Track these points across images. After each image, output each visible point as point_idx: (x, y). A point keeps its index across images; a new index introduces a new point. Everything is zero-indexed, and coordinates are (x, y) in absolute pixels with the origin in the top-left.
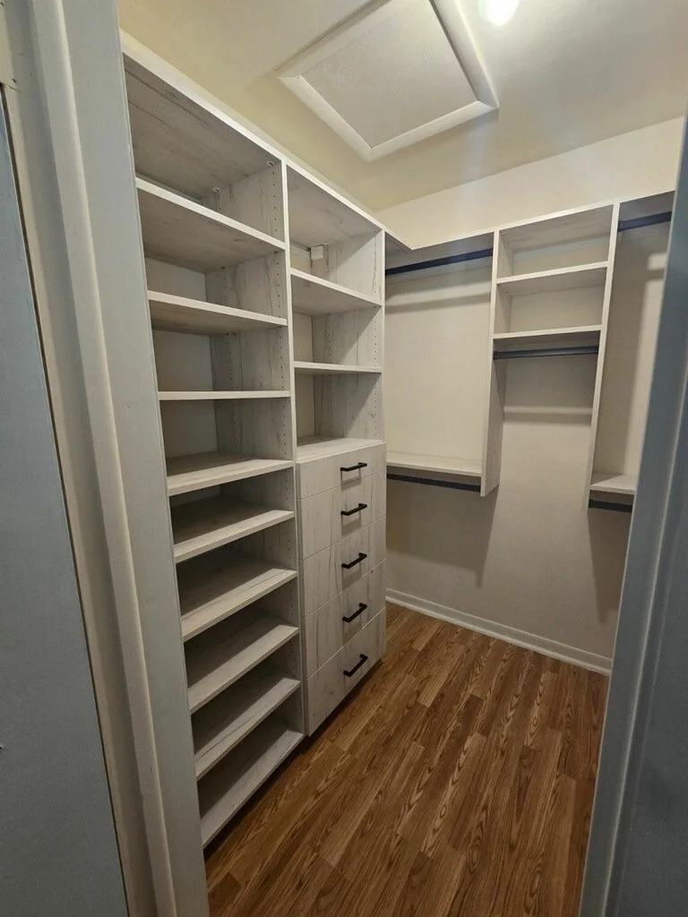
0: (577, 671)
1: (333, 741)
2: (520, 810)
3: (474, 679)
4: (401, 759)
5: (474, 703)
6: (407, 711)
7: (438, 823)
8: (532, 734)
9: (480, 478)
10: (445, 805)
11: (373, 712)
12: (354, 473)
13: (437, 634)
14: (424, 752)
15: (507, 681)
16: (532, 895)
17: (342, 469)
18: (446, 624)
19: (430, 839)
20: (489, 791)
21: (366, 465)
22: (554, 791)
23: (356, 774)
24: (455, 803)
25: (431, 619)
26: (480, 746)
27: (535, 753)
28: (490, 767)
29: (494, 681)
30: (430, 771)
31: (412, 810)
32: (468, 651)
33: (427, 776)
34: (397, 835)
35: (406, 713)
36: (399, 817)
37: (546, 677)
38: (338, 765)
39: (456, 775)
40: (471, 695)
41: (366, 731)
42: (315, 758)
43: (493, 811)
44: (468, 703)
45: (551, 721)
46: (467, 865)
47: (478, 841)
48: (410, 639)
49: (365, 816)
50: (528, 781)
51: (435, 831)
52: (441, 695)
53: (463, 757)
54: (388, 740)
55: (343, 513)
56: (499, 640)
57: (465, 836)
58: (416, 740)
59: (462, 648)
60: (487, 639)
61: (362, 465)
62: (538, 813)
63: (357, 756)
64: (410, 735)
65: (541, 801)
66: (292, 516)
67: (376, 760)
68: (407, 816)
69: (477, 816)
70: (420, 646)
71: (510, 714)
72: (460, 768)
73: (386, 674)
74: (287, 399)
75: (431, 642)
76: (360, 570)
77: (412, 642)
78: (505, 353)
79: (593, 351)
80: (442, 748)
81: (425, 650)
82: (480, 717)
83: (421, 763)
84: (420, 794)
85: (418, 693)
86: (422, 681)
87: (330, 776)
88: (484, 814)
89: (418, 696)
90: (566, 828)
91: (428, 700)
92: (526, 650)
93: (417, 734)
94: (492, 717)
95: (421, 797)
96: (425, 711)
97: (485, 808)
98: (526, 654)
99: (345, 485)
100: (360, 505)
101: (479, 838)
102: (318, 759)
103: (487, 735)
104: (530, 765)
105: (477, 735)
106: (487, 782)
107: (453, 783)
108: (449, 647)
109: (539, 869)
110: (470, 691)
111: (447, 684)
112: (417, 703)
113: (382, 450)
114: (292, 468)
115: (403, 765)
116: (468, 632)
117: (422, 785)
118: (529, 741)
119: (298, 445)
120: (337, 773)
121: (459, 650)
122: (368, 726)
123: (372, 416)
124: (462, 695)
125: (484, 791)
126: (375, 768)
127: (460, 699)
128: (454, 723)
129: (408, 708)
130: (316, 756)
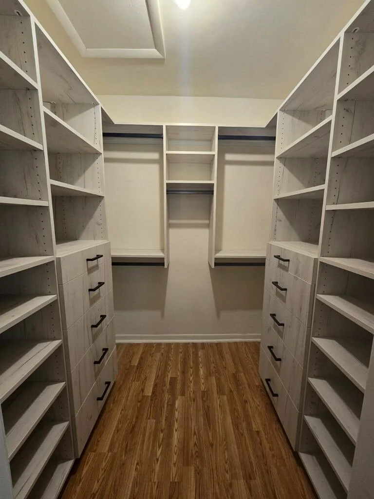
0: (211, 345)
1: (95, 451)
2: (209, 424)
3: (170, 368)
4: (144, 435)
5: (173, 381)
6: (139, 404)
7: (175, 458)
8: (203, 384)
9: (164, 258)
10: (176, 446)
11: (118, 416)
12: (94, 262)
13: (143, 353)
14: (155, 422)
15: (185, 362)
16: (226, 463)
17: (88, 260)
18: (146, 345)
19: (174, 470)
20: (194, 423)
21: (102, 256)
22: (220, 405)
23: (118, 462)
24: (180, 441)
25: (138, 344)
26: (183, 402)
27: (207, 393)
28: (191, 411)
29: (179, 365)
30: (162, 431)
31: (159, 462)
32: (162, 355)
33: (161, 435)
34: (155, 483)
35: (139, 406)
36: (153, 470)
37: (200, 353)
38: (104, 464)
39: (176, 425)
40: (171, 378)
41: (118, 430)
42: (84, 472)
43: (199, 432)
44: (170, 382)
45: (209, 374)
46: (196, 471)
47: (197, 453)
48: (129, 360)
49: (132, 486)
50: (208, 407)
51: (175, 464)
52: (155, 385)
53: (177, 413)
54: (133, 427)
55: (90, 290)
56: (175, 343)
57: (190, 455)
58: (149, 419)
59: (159, 355)
60: (169, 344)
61: (99, 257)
62: (217, 421)
63: (115, 451)
64: (145, 416)
65: (216, 414)
66: (56, 298)
67: (129, 445)
68: (157, 467)
69: (192, 440)
70: (135, 362)
71: (191, 378)
72: (177, 421)
73: (120, 388)
74: (47, 208)
75: (141, 358)
76: (101, 327)
77: (130, 362)
78: (173, 191)
79: (211, 193)
80: (165, 414)
81: (139, 363)
82: (179, 387)
83: (156, 430)
84: (161, 449)
85: (143, 390)
86: (143, 382)
87: (100, 475)
88: (195, 436)
89: (143, 392)
90: (229, 420)
91: (149, 392)
92: (189, 343)
93: (149, 415)
94: (184, 384)
95: (162, 450)
96: (150, 398)
97: (195, 433)
98: (189, 345)
99: (90, 270)
100: (99, 283)
101: (196, 452)
102: (87, 471)
103: (184, 395)
104: (207, 399)
105: (179, 397)
106: (191, 419)
107: (176, 430)
108: (152, 357)
109: (225, 447)
110: (170, 375)
111: (157, 377)
112: (143, 396)
113: (107, 246)
114: (53, 261)
115: (146, 438)
116: (159, 344)
117: (160, 442)
118: (203, 388)
119: (57, 244)
120: (105, 471)
121: (158, 356)
122: (117, 427)
123: (99, 225)
124: (166, 380)
125: (192, 425)
126: (130, 450)
127: (166, 383)
128: (167, 396)
129: (139, 402)
130: (85, 470)
